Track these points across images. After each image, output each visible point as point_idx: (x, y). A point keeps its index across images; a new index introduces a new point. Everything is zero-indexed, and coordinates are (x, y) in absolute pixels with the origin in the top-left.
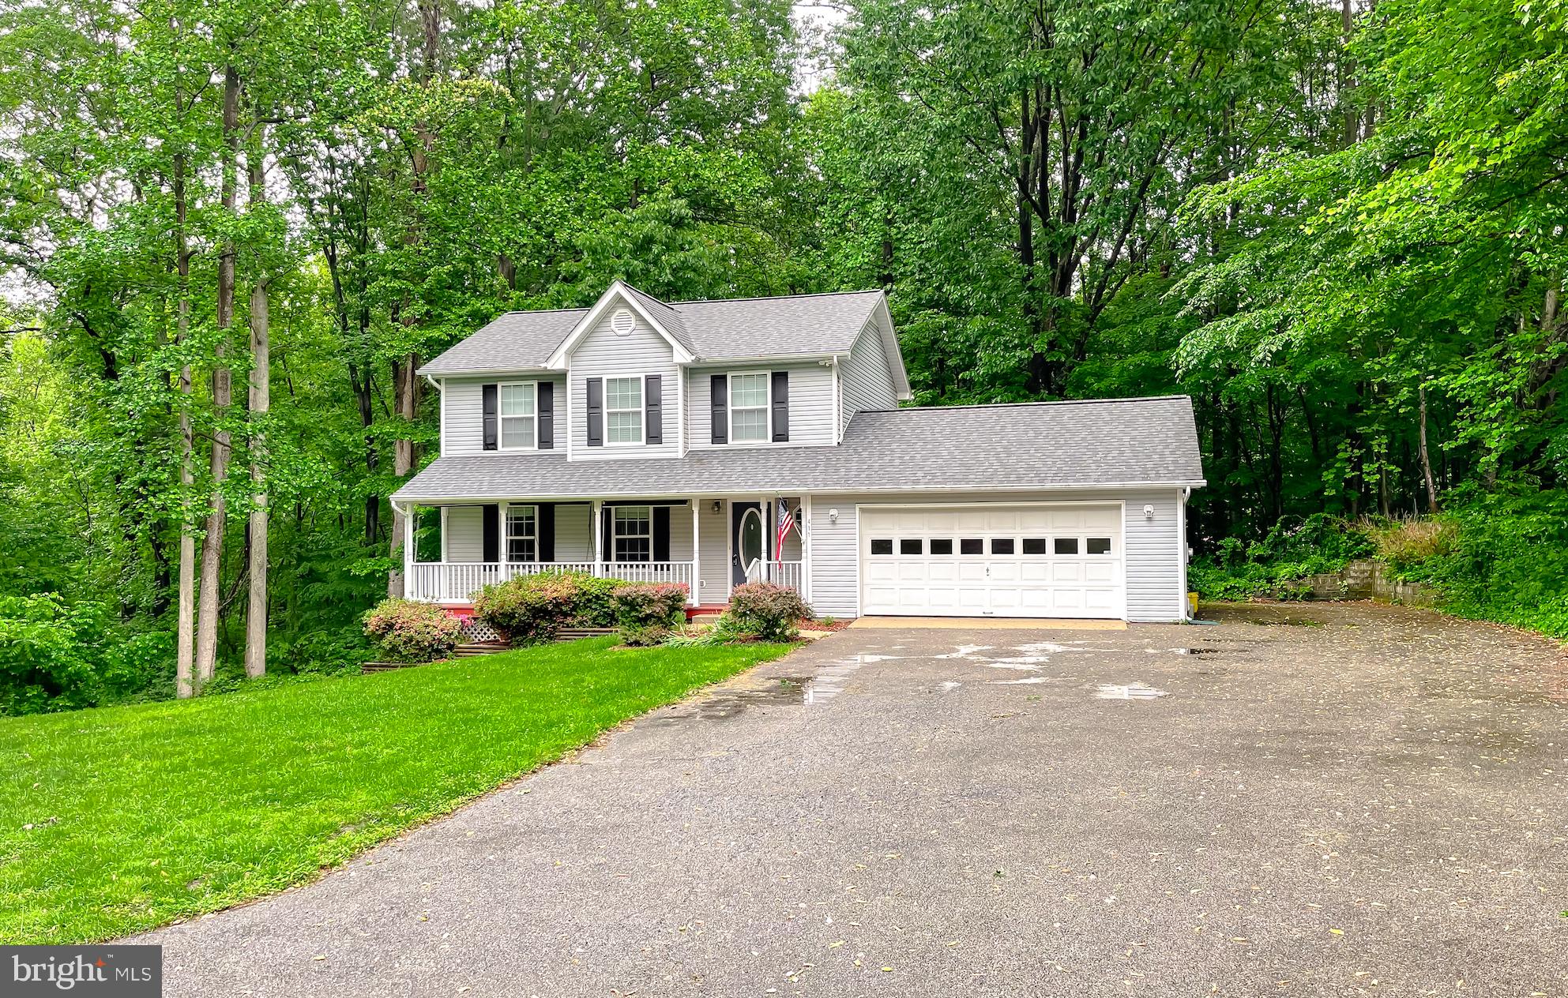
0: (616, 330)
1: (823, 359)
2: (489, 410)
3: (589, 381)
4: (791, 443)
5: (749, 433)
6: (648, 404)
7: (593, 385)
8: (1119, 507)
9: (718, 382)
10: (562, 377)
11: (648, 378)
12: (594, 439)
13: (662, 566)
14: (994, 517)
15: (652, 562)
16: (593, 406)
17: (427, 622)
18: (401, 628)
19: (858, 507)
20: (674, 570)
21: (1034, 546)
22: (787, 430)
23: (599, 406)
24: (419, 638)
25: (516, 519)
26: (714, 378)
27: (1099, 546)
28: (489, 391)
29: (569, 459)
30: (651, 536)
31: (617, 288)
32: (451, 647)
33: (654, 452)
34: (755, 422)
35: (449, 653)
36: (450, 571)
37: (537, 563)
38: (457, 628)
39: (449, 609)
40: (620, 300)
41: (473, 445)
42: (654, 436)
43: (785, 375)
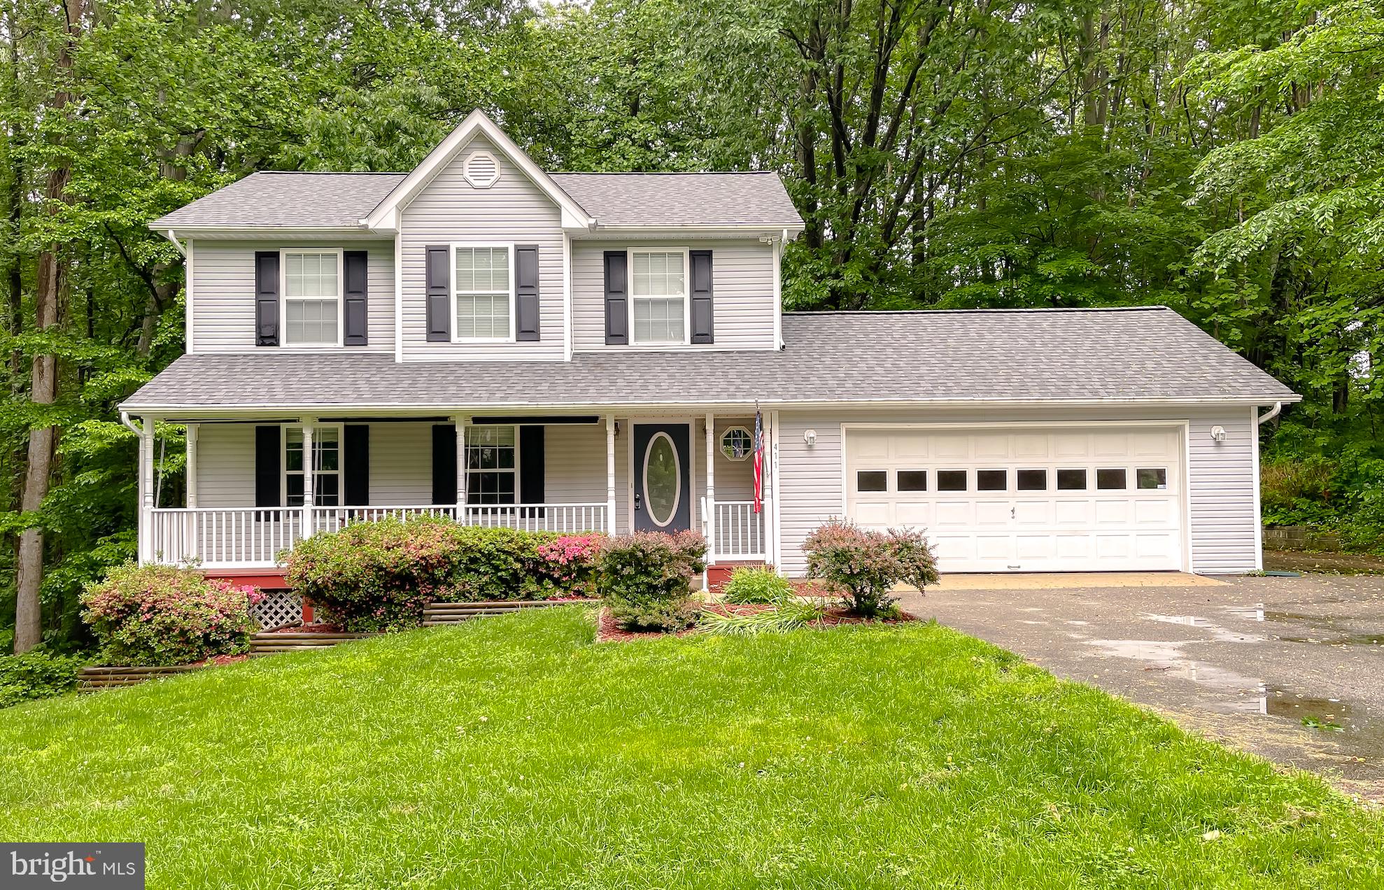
0: (471, 179)
1: (766, 233)
2: (266, 288)
3: (430, 251)
4: (718, 346)
5: (657, 331)
6: (519, 285)
7: (436, 255)
8: (1181, 428)
9: (615, 259)
10: (386, 245)
11: (518, 250)
12: (437, 331)
13: (532, 510)
14: (1021, 442)
15: (518, 505)
16: (436, 288)
17: (195, 600)
18: (150, 609)
19: (844, 427)
20: (551, 516)
21: (1071, 480)
22: (711, 328)
23: (445, 286)
24: (187, 625)
25: (325, 445)
26: (608, 256)
27: (1151, 479)
28: (267, 261)
29: (399, 359)
30: (517, 470)
31: (478, 119)
32: (237, 636)
33: (529, 352)
34: (669, 316)
35: (233, 647)
36: (200, 521)
37: (342, 508)
38: (245, 606)
39: (226, 578)
40: (480, 137)
41: (242, 337)
42: (528, 331)
43: (708, 255)
